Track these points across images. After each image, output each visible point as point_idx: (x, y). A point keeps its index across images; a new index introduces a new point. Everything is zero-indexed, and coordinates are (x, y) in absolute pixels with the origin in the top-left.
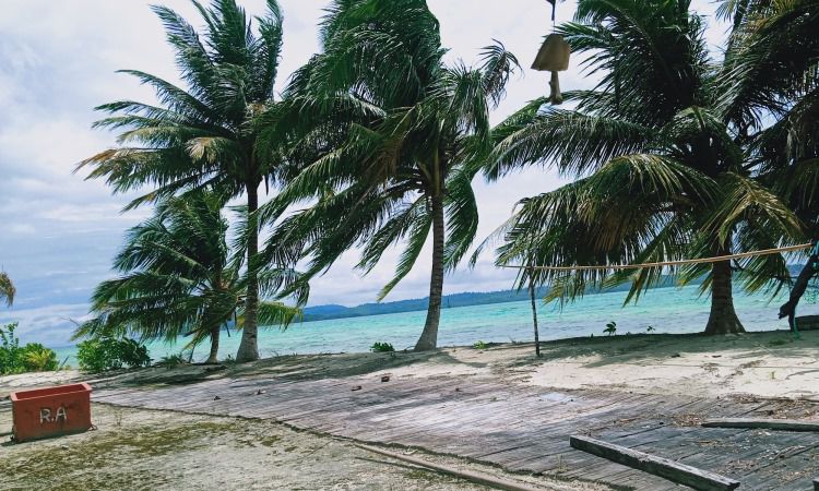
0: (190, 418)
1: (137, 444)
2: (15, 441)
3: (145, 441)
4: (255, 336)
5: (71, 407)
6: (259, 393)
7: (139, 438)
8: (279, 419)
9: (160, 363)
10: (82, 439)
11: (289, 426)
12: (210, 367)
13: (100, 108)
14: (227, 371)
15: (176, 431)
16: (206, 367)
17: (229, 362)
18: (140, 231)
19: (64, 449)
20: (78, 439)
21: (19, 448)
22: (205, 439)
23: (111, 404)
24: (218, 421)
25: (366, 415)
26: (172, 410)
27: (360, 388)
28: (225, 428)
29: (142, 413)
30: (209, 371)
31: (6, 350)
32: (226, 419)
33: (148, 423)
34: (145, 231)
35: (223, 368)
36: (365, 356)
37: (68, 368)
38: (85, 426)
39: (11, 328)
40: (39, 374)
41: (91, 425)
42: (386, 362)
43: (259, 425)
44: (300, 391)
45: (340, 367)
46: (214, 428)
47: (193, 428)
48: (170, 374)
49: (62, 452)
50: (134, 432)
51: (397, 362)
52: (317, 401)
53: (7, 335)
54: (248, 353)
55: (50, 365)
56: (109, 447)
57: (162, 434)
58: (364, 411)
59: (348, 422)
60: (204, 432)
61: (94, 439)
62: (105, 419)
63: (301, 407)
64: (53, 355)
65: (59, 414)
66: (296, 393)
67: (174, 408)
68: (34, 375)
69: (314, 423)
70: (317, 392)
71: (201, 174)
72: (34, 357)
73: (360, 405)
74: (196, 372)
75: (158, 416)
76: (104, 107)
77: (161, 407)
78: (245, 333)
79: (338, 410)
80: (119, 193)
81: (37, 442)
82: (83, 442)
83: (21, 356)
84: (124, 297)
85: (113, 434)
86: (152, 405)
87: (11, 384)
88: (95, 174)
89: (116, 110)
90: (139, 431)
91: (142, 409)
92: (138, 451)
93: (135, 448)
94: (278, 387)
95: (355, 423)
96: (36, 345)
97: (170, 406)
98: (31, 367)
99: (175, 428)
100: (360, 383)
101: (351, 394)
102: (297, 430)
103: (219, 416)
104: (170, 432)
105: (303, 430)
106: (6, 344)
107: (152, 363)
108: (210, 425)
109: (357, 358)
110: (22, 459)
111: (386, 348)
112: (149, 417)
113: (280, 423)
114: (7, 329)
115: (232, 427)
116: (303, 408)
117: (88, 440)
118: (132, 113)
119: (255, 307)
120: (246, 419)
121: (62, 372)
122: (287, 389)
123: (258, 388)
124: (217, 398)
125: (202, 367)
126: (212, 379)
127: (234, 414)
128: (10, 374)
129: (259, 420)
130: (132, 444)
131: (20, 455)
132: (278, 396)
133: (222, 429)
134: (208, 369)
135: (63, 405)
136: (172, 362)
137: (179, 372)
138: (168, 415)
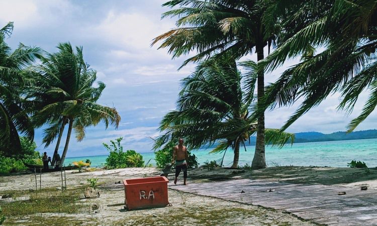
0: (228, 204)
1: (197, 218)
2: (127, 209)
3: (201, 216)
4: (263, 152)
5: (157, 191)
6: (270, 191)
7: (198, 214)
8: (288, 210)
9: (204, 167)
10: (164, 211)
11: (296, 216)
12: (235, 170)
13: (165, 4)
14: (246, 174)
15: (220, 212)
16: (233, 170)
17: (247, 168)
18: (188, 81)
19: (154, 216)
20: (162, 211)
21: (129, 214)
22: (239, 219)
23: (178, 191)
24: (246, 207)
25: (354, 214)
26: (215, 198)
27: (345, 193)
28: (252, 213)
29: (197, 197)
30: (235, 174)
31: (116, 153)
32: (251, 206)
33: (202, 205)
34: (191, 81)
35: (243, 172)
36: (345, 170)
37: (150, 166)
38: (165, 203)
39: (119, 141)
40: (135, 169)
41: (169, 203)
42: (362, 176)
43: (275, 213)
44: (300, 192)
45: (325, 176)
46: (244, 212)
47: (230, 211)
48: (210, 173)
49: (153, 219)
50: (194, 209)
51: (370, 176)
52: (313, 200)
53: (116, 145)
54: (259, 162)
55: (140, 164)
56: (180, 218)
57: (212, 212)
58: (350, 211)
59: (340, 218)
60: (238, 214)
61: (171, 212)
62: (176, 199)
63: (302, 203)
64: (141, 157)
65: (150, 195)
66: (296, 193)
67: (216, 196)
68: (132, 169)
69: (315, 216)
70: (312, 194)
71: (226, 42)
72: (131, 158)
73: (348, 206)
74: (226, 173)
75: (207, 200)
76: (168, 3)
77: (208, 194)
78: (257, 150)
79: (331, 208)
80: (176, 58)
81: (139, 211)
82: (165, 213)
83: (124, 157)
84: (179, 124)
85: (182, 210)
86: (202, 193)
87: (120, 174)
88: (163, 45)
89: (174, 5)
90: (197, 209)
91: (197, 195)
92: (198, 223)
93: (195, 220)
94: (283, 187)
95: (345, 219)
96: (132, 151)
97: (213, 194)
98: (130, 165)
99: (219, 209)
100: (344, 190)
101: (338, 197)
102: (302, 219)
103: (246, 204)
104: (216, 212)
105: (307, 220)
106: (116, 150)
107: (199, 166)
108: (242, 210)
109: (338, 171)
110: (131, 220)
111: (360, 165)
112: (202, 200)
113: (289, 213)
114: (117, 141)
115: (256, 213)
116: (304, 204)
117: (167, 212)
118: (184, 6)
119: (263, 132)
120: (264, 208)
121: (147, 169)
122: (290, 190)
123: (269, 187)
124: (243, 192)
125: (230, 171)
126: (237, 179)
127: (256, 204)
128: (119, 168)
129: (274, 210)
130: (194, 217)
131: (130, 218)
132: (284, 194)
133: (249, 213)
134: (234, 172)
135: (152, 190)
136: (211, 166)
137: (216, 173)
138: (213, 200)
